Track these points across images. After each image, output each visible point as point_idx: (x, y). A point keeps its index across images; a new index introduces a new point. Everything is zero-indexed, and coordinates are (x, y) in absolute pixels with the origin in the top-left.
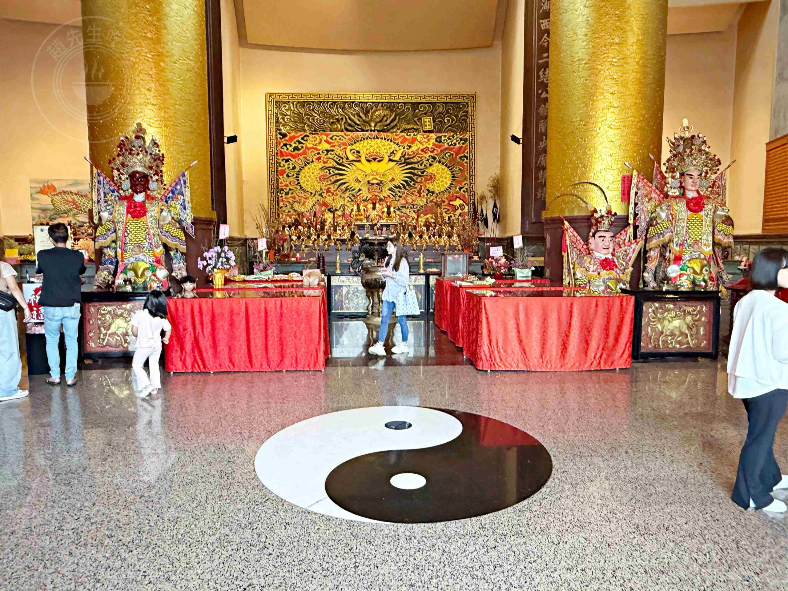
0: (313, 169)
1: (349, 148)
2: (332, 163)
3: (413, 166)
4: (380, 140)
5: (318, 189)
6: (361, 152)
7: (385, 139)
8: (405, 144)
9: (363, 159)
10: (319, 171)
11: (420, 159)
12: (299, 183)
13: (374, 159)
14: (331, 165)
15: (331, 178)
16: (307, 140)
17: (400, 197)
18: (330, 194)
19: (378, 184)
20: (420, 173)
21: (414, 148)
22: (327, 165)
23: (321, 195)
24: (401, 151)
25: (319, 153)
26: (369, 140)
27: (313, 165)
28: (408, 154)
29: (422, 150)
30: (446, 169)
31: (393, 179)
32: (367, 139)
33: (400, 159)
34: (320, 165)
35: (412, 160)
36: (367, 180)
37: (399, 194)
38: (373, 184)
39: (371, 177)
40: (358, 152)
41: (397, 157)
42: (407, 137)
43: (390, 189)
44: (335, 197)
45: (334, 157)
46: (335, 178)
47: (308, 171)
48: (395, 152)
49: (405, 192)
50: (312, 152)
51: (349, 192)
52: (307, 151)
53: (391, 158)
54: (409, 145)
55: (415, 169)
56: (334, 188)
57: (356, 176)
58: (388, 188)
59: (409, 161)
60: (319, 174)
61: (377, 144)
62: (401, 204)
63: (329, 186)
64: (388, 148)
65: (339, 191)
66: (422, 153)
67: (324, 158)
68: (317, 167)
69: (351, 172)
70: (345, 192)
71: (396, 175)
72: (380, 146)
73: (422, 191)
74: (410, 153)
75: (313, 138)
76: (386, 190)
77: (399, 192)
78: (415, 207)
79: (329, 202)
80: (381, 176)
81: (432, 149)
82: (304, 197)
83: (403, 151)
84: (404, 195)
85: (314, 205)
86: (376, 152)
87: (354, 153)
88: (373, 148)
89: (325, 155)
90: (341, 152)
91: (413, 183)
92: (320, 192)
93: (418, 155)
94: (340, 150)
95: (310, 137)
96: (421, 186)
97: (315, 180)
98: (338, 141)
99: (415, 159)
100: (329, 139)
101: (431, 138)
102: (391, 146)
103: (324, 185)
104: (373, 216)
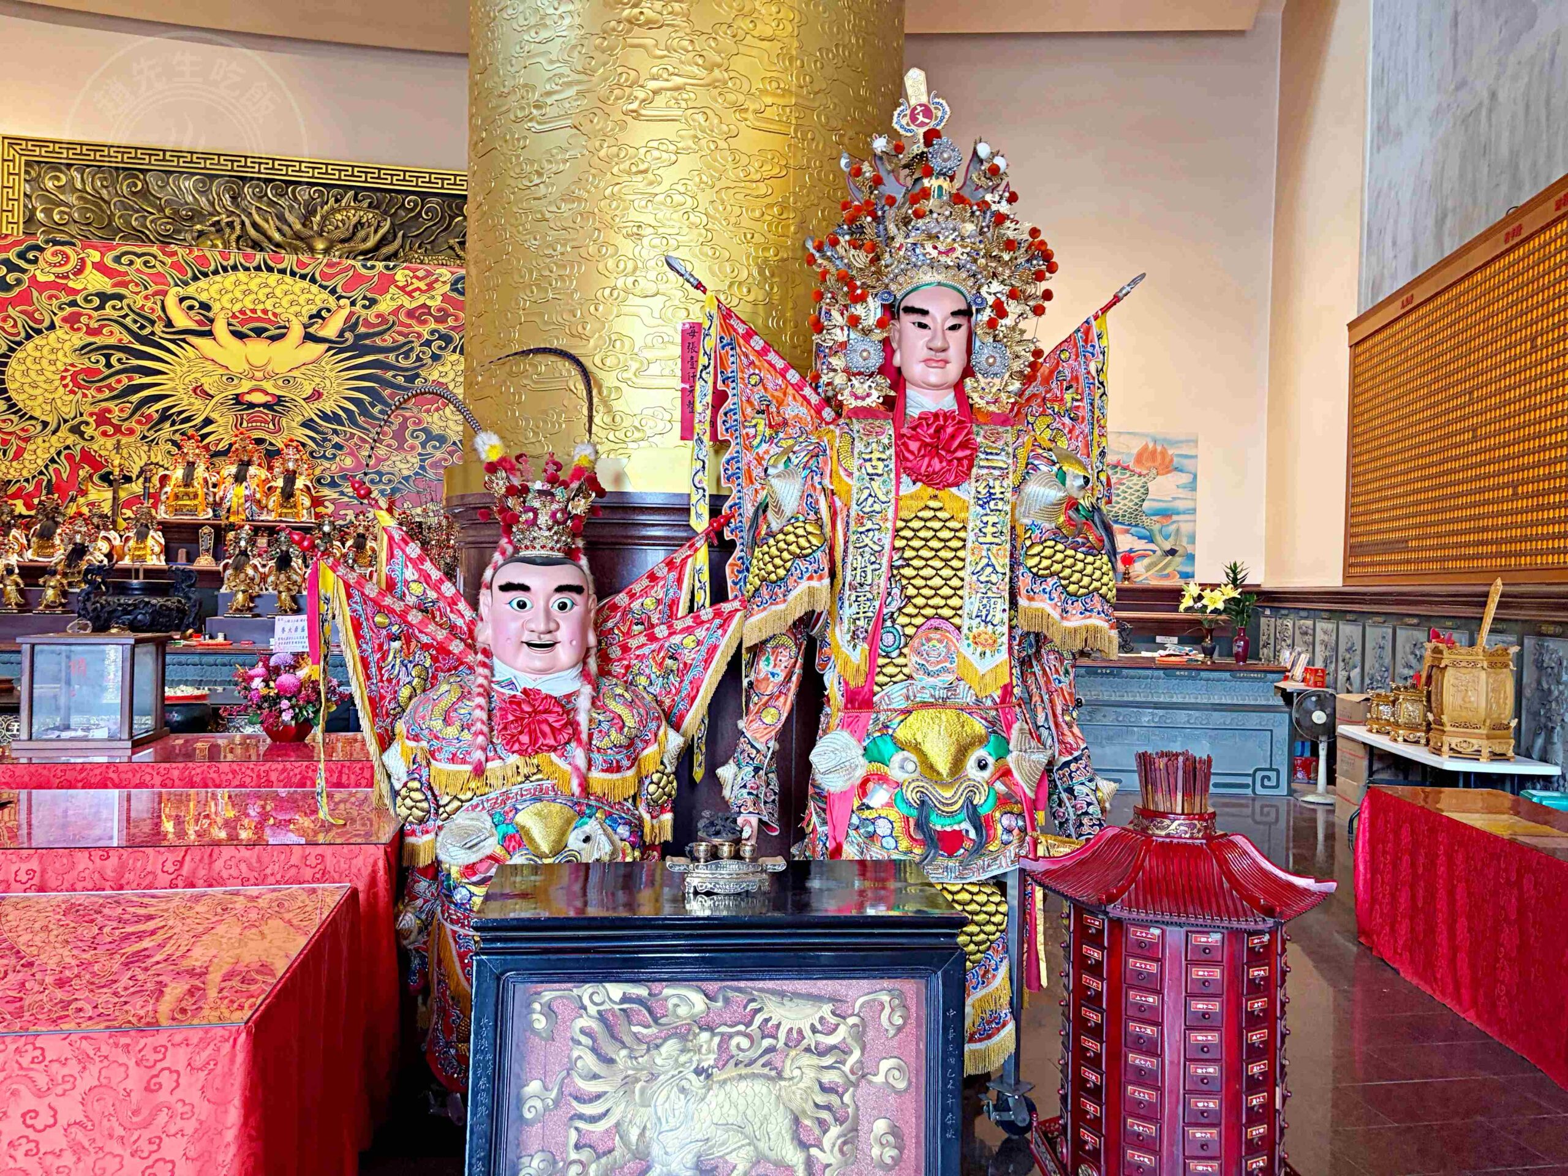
0: (53, 351)
1: (174, 291)
2: (115, 336)
3: (381, 357)
4: (276, 276)
5: (68, 411)
6: (216, 307)
7: (293, 274)
8: (357, 294)
9: (220, 328)
10: (74, 358)
11: (402, 339)
13: (259, 332)
14: (112, 341)
15: (112, 380)
16: (35, 261)
17: (338, 447)
18: (110, 430)
19: (265, 405)
20: (400, 380)
21: (385, 305)
22: (99, 340)
23: (76, 430)
24: (344, 313)
25: (73, 303)
26: (241, 275)
27: (52, 336)
28: (367, 324)
29: (410, 314)
31: (317, 395)
32: (235, 268)
33: (341, 334)
34: (78, 339)
35: (378, 341)
36: (231, 392)
37: (336, 439)
38: (251, 405)
39: (246, 386)
40: (205, 306)
41: (331, 329)
42: (363, 271)
43: (307, 424)
44: (124, 440)
45: (125, 316)
46: (125, 381)
47: (38, 354)
48: (324, 313)
49: (352, 435)
50: (50, 298)
51: (172, 425)
52: (35, 294)
53: (311, 330)
54: (369, 295)
55: (387, 367)
56: (122, 410)
57: (196, 380)
58: (300, 419)
59: (367, 342)
60: (72, 365)
61: (267, 286)
62: (342, 469)
63: (104, 404)
64: (302, 300)
65: (139, 422)
66: (409, 321)
67: (90, 317)
68: (67, 345)
69: (181, 365)
70: (157, 424)
71: (327, 382)
72: (278, 292)
73: (407, 434)
74: (373, 320)
75: (55, 254)
76: (294, 424)
77: (335, 432)
78: (384, 479)
79: (103, 453)
80: (280, 382)
81: (439, 310)
82: (22, 434)
83: (352, 314)
84: (352, 442)
85: (53, 461)
86: (265, 312)
87: (191, 308)
88: (253, 296)
89: (96, 309)
90: (149, 304)
91: (379, 407)
92: (76, 422)
93: (396, 328)
94: (146, 298)
95: (48, 254)
96: (406, 419)
97: (57, 383)
98: (138, 270)
99: (386, 337)
100: (108, 261)
101: (437, 280)
102: (311, 297)
103: (90, 399)
104: (235, 499)
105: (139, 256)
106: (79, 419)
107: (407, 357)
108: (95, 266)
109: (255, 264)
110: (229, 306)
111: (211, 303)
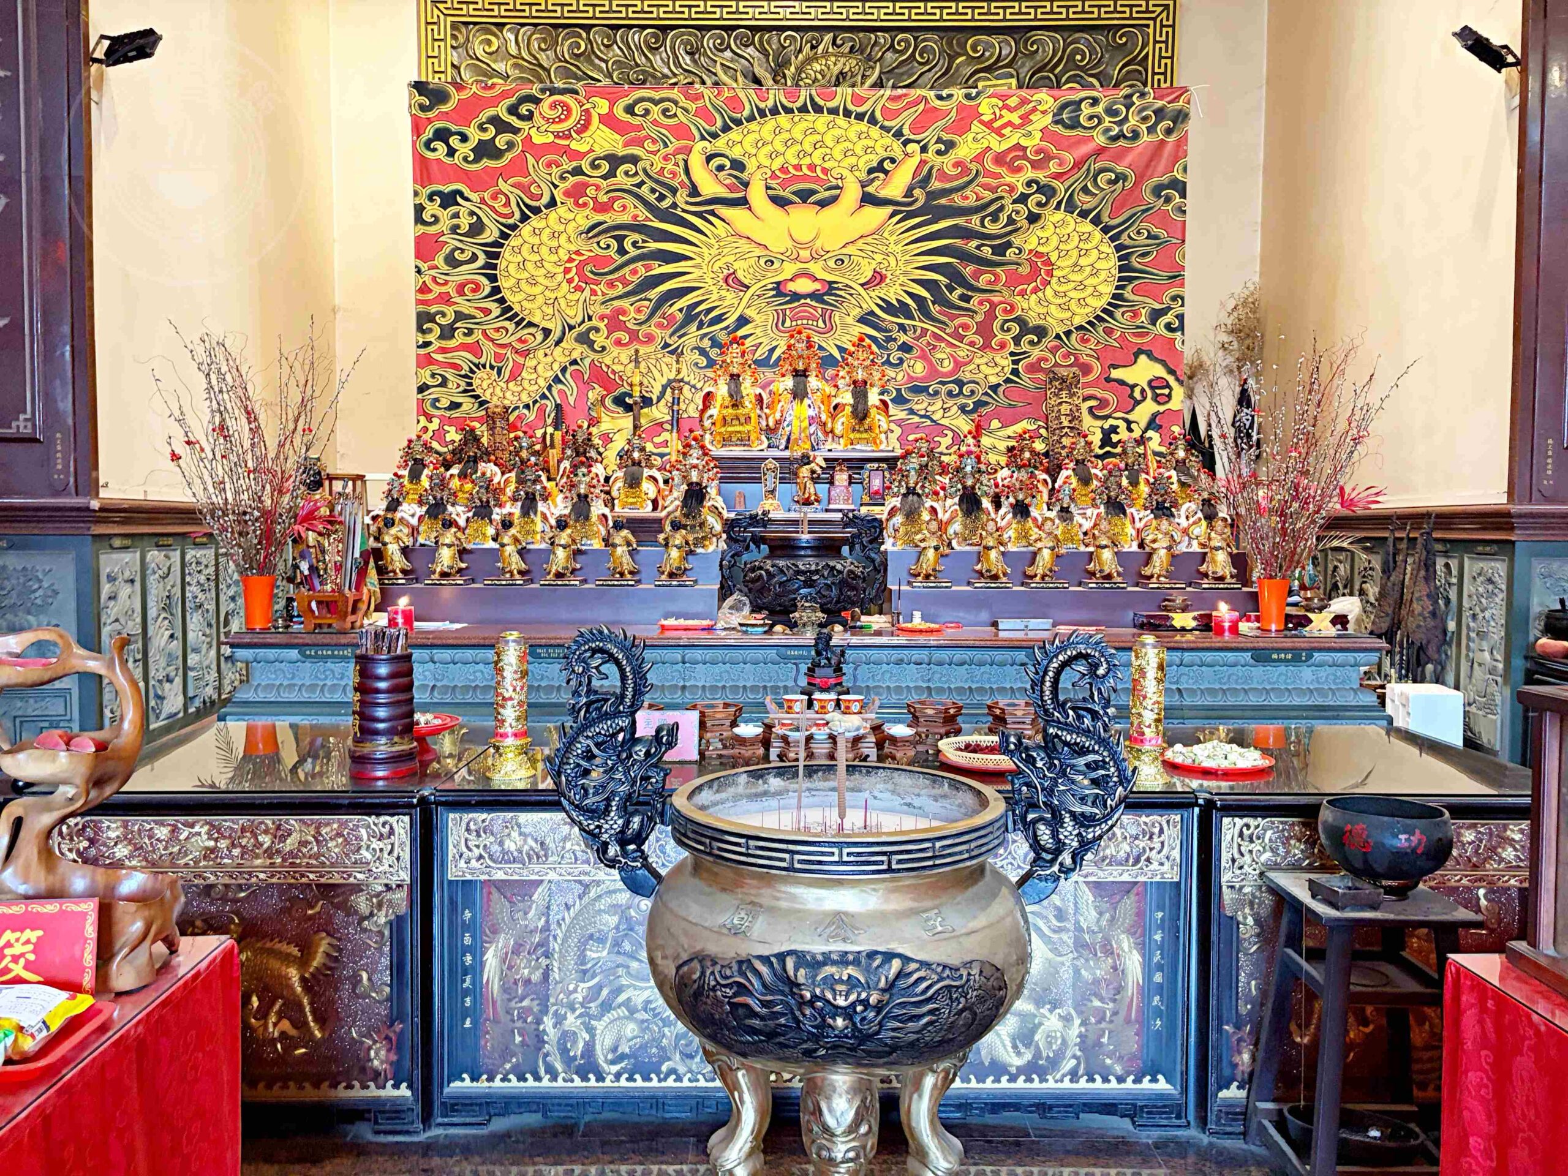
0: (554, 235)
1: (700, 147)
2: (629, 211)
3: (960, 221)
4: (826, 118)
5: (574, 315)
6: (751, 165)
7: (847, 113)
8: (929, 135)
9: (757, 194)
10: (580, 244)
11: (988, 196)
12: (496, 290)
13: (804, 196)
14: (625, 218)
15: (626, 270)
16: (530, 117)
17: (906, 348)
18: (625, 337)
19: (813, 296)
20: (987, 252)
21: (966, 149)
22: (610, 219)
23: (584, 339)
24: (914, 162)
25: (578, 171)
26: (783, 119)
27: (553, 216)
28: (943, 176)
29: (999, 159)
30: (1097, 235)
31: (878, 279)
32: (774, 111)
33: (909, 193)
34: (584, 218)
35: (957, 200)
36: (771, 279)
37: (903, 338)
38: (796, 297)
39: (790, 269)
40: (738, 165)
41: (895, 187)
42: (938, 103)
43: (866, 319)
44: (643, 350)
45: (639, 185)
46: (642, 271)
47: (536, 240)
48: (887, 165)
49: (924, 331)
50: (549, 165)
51: (699, 328)
52: (531, 160)
53: (870, 189)
54: (945, 137)
55: (968, 234)
56: (639, 311)
57: (728, 265)
58: (856, 312)
59: (943, 201)
60: (578, 253)
61: (814, 131)
62: (911, 378)
63: (616, 303)
64: (859, 150)
65: (659, 325)
66: (998, 170)
67: (598, 188)
68: (571, 226)
69: (710, 246)
70: (681, 327)
71: (892, 260)
72: (829, 140)
73: (996, 325)
74: (950, 171)
75: (553, 106)
76: (850, 320)
77: (902, 328)
78: (966, 390)
79: (617, 368)
80: (831, 263)
81: (1038, 152)
82: (518, 346)
83: (923, 162)
84: (923, 341)
85: (557, 380)
86: (812, 167)
87: (721, 168)
88: (798, 147)
89: (605, 177)
90: (670, 166)
91: (959, 291)
92: (584, 328)
93: (980, 179)
94: (666, 158)
95: (545, 106)
96: (993, 306)
97: (560, 277)
98: (655, 122)
99: (968, 192)
100: (619, 112)
101: (1034, 110)
102: (870, 143)
103: (600, 298)
104: (796, 423)
105: (656, 103)
106: (588, 324)
107: (995, 219)
108: (602, 119)
109: (799, 104)
110: (767, 162)
111: (745, 160)
